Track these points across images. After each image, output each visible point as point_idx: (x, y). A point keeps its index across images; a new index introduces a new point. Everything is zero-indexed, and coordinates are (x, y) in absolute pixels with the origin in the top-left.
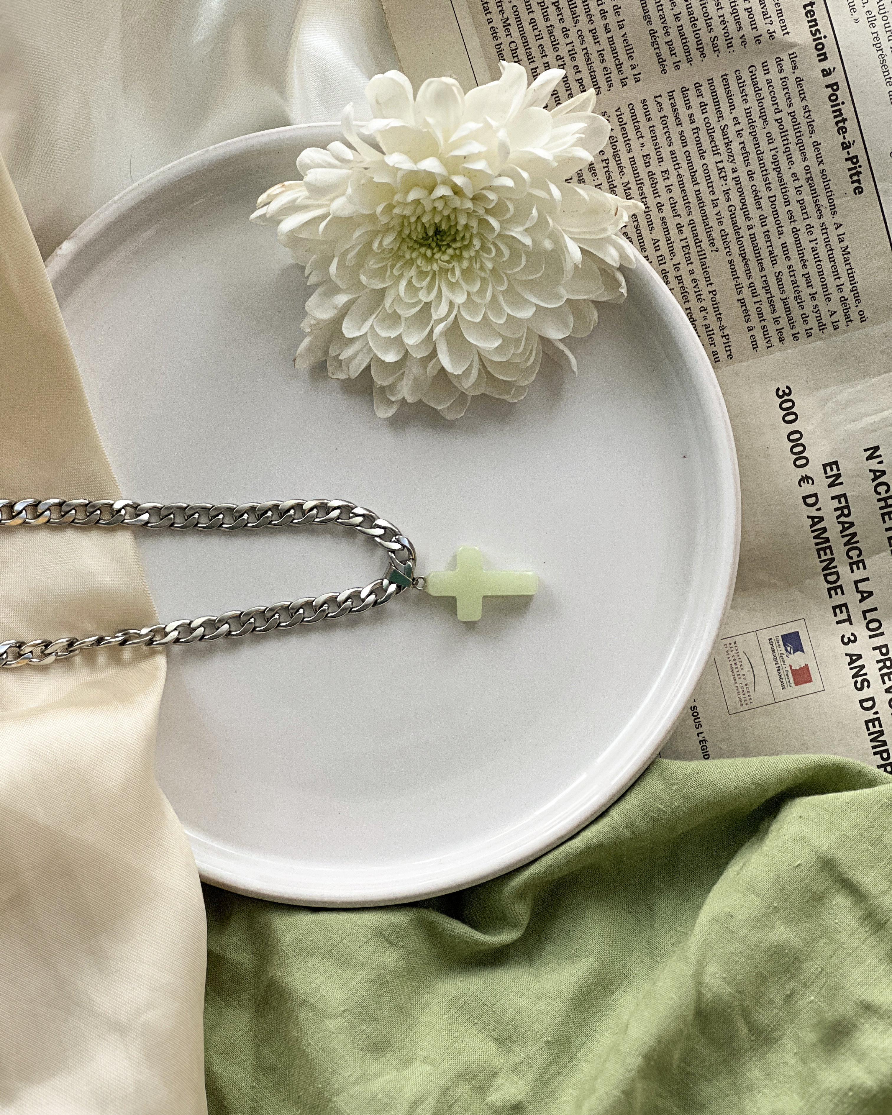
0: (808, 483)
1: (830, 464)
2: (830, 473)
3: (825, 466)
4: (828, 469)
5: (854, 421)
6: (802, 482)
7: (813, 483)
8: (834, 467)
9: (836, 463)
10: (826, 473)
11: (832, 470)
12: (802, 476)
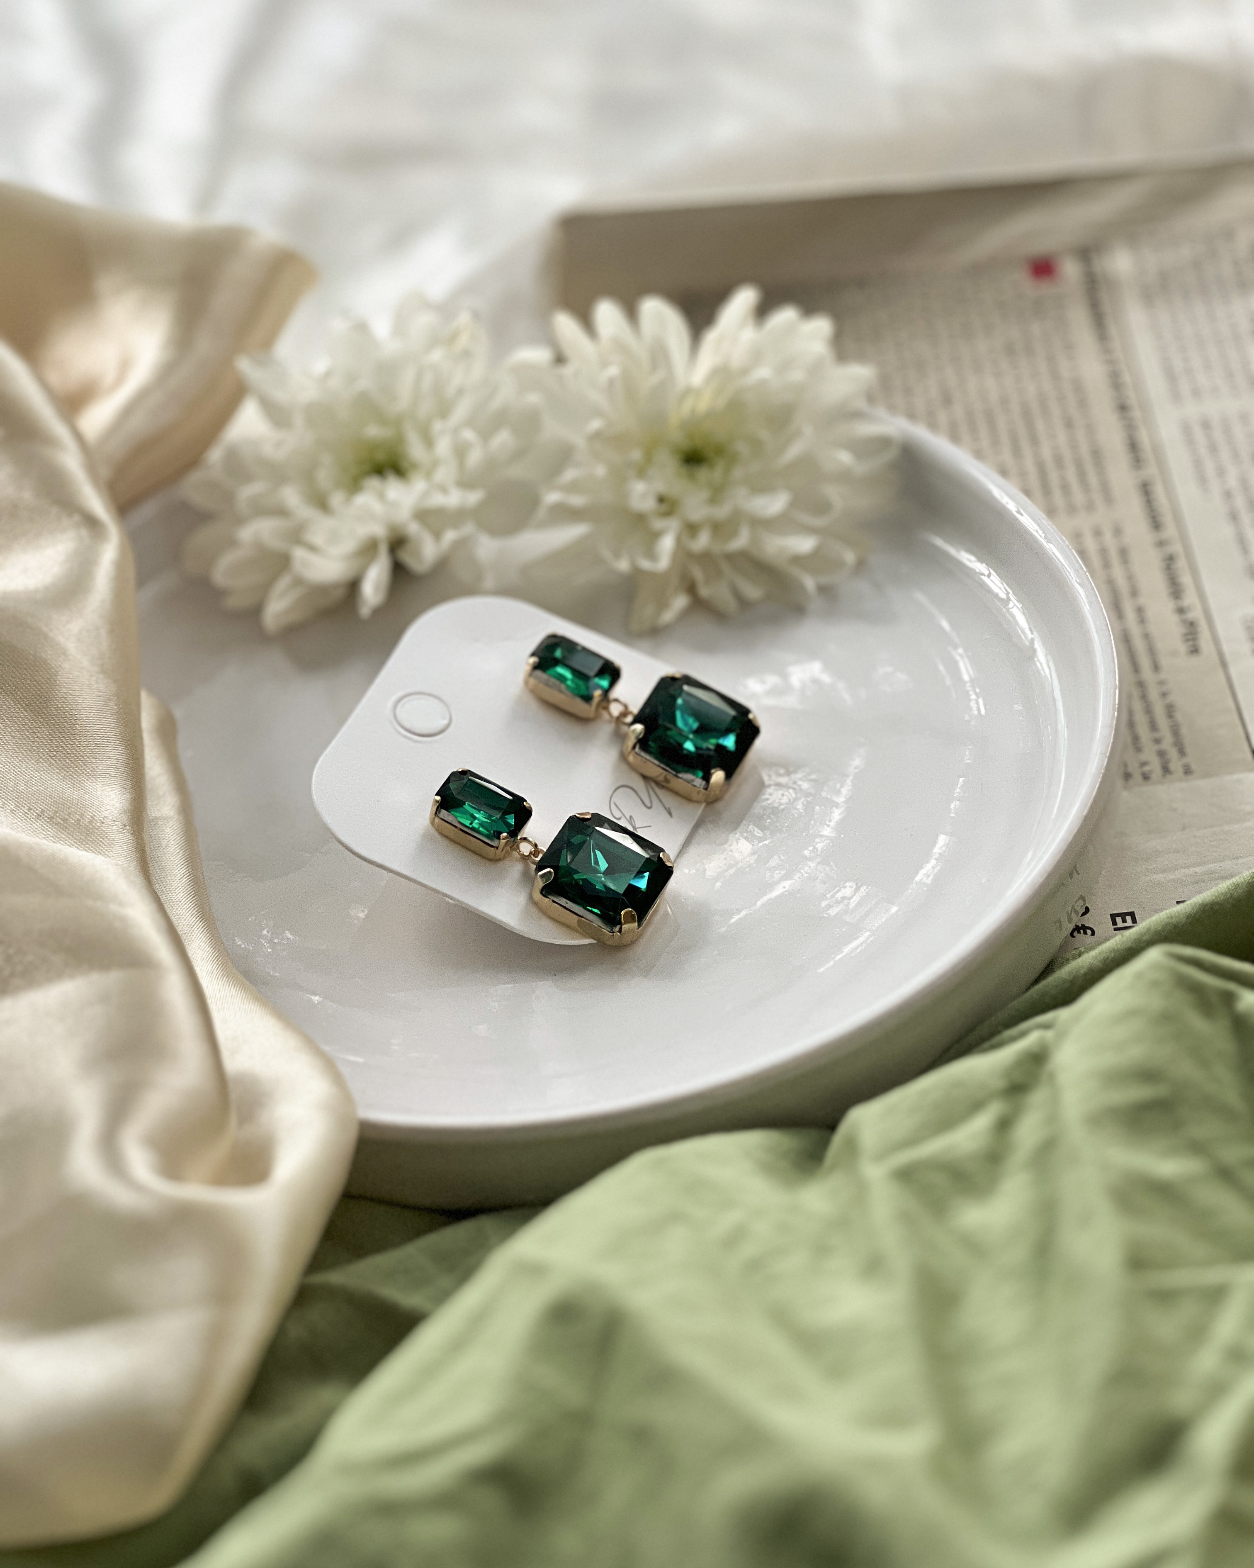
0: (1085, 933)
1: (1123, 916)
2: (1120, 924)
3: (1113, 917)
4: (1119, 920)
5: (1165, 871)
6: (1076, 932)
7: (1093, 934)
8: (1128, 918)
9: (1132, 914)
10: (1114, 923)
11: (1124, 921)
12: (1076, 926)
